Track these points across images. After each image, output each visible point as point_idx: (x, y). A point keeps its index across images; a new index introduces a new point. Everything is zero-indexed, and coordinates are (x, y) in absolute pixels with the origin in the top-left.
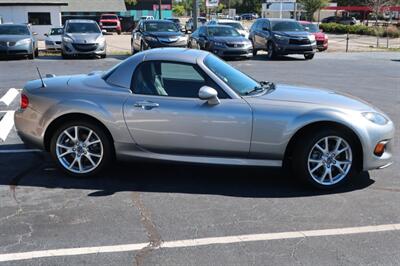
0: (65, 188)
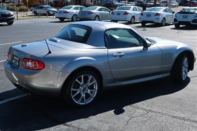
0: (94, 115)
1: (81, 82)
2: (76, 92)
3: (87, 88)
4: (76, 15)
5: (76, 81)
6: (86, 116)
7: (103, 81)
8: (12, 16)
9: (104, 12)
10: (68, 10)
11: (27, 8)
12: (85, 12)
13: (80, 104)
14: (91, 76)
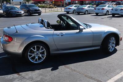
1: (35, 50)
2: (32, 55)
3: (39, 54)
4: (75, 10)
5: (31, 49)
6: (33, 70)
7: (50, 50)
8: (40, 10)
9: (91, 8)
10: (71, 7)
11: (53, 6)
12: (80, 8)
13: (35, 62)
14: (41, 47)
